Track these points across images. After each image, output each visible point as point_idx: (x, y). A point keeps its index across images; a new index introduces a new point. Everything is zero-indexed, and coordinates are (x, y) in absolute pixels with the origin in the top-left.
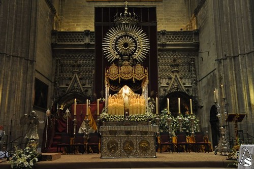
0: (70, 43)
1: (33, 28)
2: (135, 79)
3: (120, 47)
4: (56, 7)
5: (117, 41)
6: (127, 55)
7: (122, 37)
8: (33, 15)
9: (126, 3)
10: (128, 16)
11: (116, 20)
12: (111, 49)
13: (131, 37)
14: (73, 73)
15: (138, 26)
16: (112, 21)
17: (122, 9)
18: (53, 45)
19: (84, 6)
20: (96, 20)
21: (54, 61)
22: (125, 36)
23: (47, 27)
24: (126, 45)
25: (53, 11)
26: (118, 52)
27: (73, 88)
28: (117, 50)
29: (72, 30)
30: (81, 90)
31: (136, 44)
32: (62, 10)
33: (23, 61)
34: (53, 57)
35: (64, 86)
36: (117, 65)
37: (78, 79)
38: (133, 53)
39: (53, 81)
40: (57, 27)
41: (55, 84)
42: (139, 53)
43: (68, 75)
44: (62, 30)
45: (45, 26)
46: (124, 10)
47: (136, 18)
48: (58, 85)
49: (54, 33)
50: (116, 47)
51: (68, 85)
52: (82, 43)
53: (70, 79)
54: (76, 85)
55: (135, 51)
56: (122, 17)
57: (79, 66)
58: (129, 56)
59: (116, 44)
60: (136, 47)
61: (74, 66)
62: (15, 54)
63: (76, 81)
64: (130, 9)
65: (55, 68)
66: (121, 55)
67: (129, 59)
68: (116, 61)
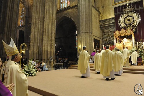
0: (107, 24)
1: (91, 21)
2: (127, 35)
3: (126, 22)
4: (101, 11)
5: (125, 19)
6: (129, 24)
7: (127, 17)
8: (91, 17)
9: (128, 2)
10: (129, 8)
11: (123, 11)
12: (122, 23)
13: (131, 16)
14: (109, 35)
15: (134, 11)
16: (122, 11)
17: (126, 5)
18: (100, 26)
19: (112, 8)
20: (115, 13)
21: (102, 31)
22: (128, 16)
23: (97, 20)
24: (129, 20)
25: (100, 13)
26: (125, 24)
27: (109, 40)
28: (125, 23)
29: (107, 18)
30: (112, 41)
31: (134, 19)
32: (103, 11)
33: (88, 33)
34: (101, 30)
35: (106, 40)
36: (125, 30)
37: (111, 37)
38: (132, 23)
39: (102, 38)
40: (102, 18)
41: (102, 39)
42: (135, 22)
43: (107, 36)
44: (104, 19)
45: (96, 19)
46: (127, 5)
47: (132, 7)
48: (103, 40)
49: (100, 21)
50: (124, 22)
51: (107, 39)
52: (111, 23)
53: (108, 37)
54: (110, 39)
55: (133, 22)
56: (126, 9)
57: (111, 32)
58: (130, 25)
59: (124, 20)
60: (134, 20)
61: (109, 32)
62: (86, 32)
63: (110, 38)
64: (130, 4)
65: (102, 34)
66: (127, 25)
67: (131, 26)
68: (125, 28)
